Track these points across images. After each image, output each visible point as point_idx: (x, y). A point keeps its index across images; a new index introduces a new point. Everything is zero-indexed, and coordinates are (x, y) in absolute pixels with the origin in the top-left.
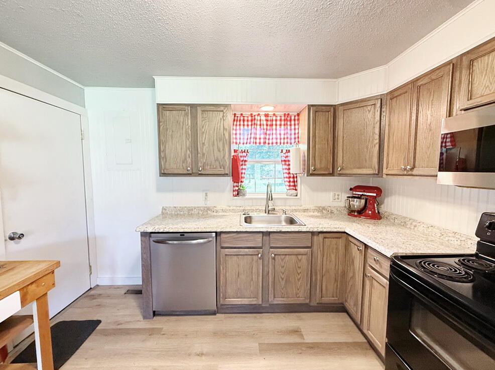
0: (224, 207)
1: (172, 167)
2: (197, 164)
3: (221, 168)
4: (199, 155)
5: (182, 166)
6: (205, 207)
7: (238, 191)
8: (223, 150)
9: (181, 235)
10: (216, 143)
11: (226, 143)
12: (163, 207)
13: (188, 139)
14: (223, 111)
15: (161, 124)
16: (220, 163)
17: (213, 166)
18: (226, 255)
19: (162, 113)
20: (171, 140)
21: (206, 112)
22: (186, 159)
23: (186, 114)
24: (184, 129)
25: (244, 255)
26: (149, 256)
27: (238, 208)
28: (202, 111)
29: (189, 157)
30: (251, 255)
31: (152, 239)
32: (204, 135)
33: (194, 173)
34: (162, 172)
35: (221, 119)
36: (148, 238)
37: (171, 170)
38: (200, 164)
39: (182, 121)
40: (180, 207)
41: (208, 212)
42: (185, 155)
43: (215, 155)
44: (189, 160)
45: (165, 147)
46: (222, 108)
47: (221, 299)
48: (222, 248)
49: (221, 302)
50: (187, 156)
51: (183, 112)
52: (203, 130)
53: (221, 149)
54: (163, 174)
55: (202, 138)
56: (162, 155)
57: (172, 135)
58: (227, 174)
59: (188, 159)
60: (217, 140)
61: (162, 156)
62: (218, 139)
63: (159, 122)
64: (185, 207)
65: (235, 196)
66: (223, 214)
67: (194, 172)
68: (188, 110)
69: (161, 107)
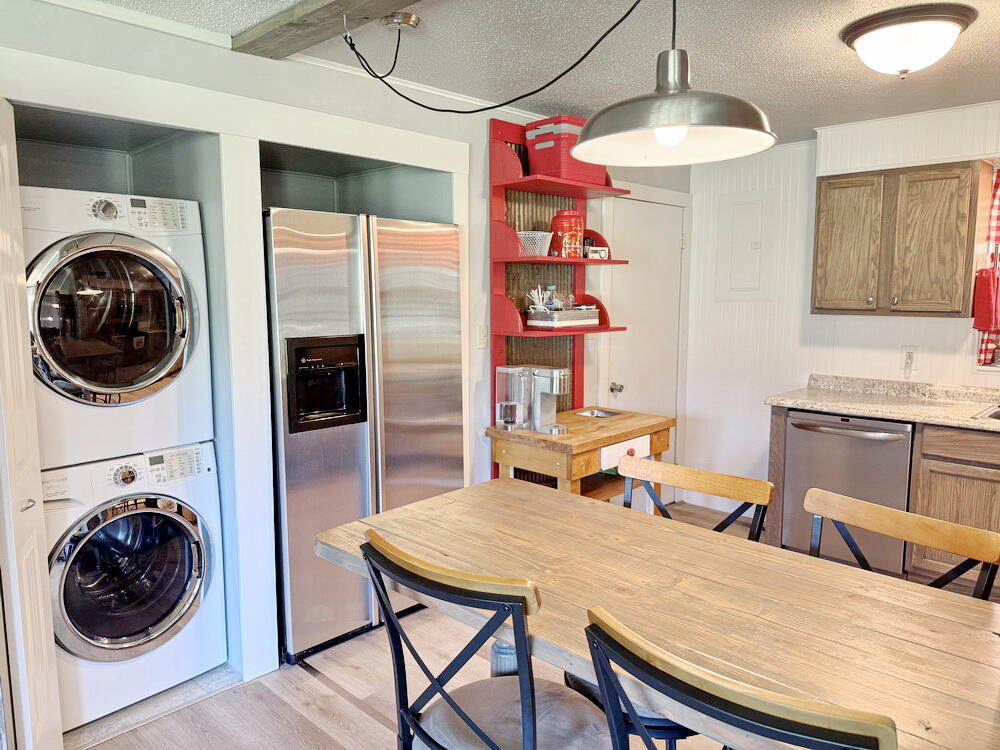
0: (952, 387)
1: (838, 294)
2: (888, 290)
3: (943, 298)
4: (895, 272)
5: (858, 294)
6: (903, 383)
7: (994, 352)
8: (952, 259)
9: (842, 420)
10: (935, 245)
11: (961, 244)
12: (811, 375)
13: (874, 241)
14: (958, 177)
15: (822, 215)
16: (941, 288)
17: (926, 294)
18: (931, 471)
19: (826, 193)
20: (838, 244)
21: (919, 184)
22: (865, 279)
23: (875, 193)
24: (868, 221)
25: (974, 478)
26: (782, 447)
27: (990, 393)
28: (911, 182)
29: (873, 277)
30: (991, 481)
31: (790, 421)
32: (911, 232)
33: (882, 308)
34: (817, 305)
35: (952, 195)
36: (783, 418)
37: (836, 302)
38: (895, 291)
39: (864, 205)
40: (847, 378)
41: (911, 393)
42: (866, 272)
43: (933, 271)
44: (873, 283)
45: (826, 257)
46: (957, 171)
47: (914, 556)
48: (925, 456)
49: (913, 561)
50: (870, 275)
51: (869, 187)
52: (909, 221)
53: (948, 258)
54: (819, 308)
55: (905, 238)
56: (820, 272)
57: (841, 236)
58: (959, 312)
59: (870, 282)
60: (939, 240)
61: (819, 275)
62: (942, 238)
63: (819, 211)
64: (858, 379)
65: (985, 364)
66: (948, 401)
67: (881, 305)
68: (879, 184)
69: (824, 184)
